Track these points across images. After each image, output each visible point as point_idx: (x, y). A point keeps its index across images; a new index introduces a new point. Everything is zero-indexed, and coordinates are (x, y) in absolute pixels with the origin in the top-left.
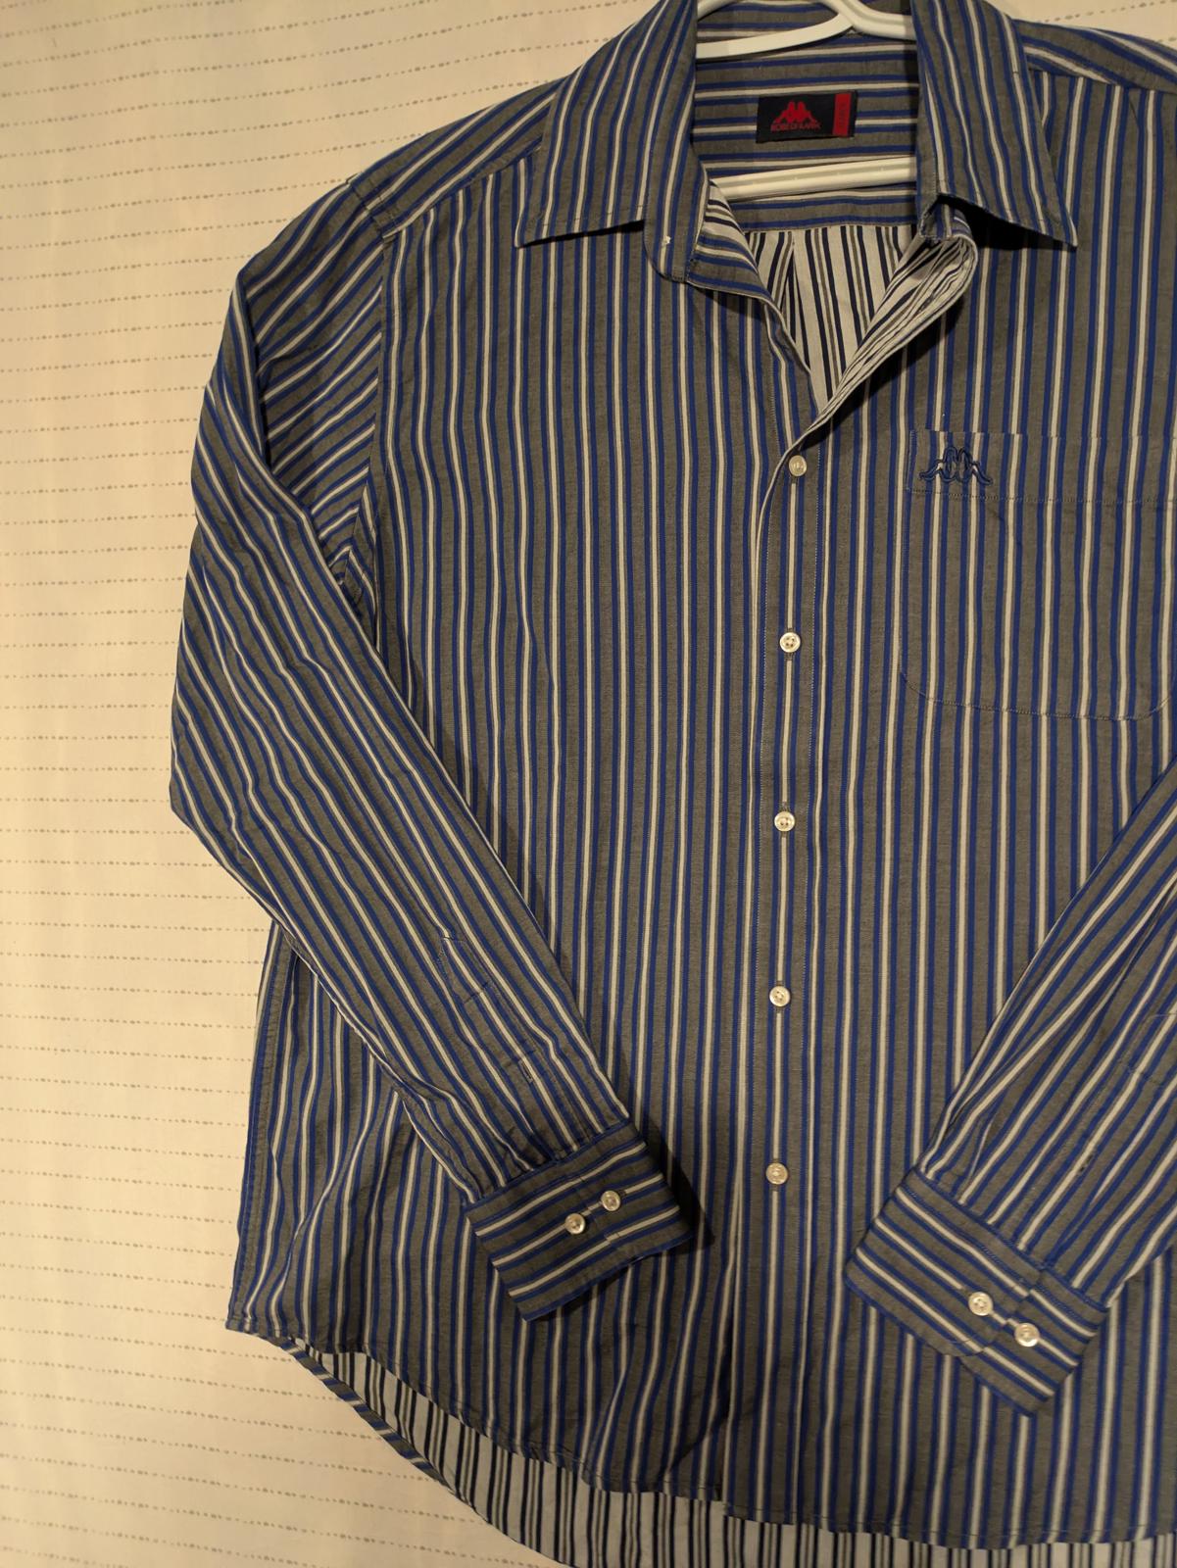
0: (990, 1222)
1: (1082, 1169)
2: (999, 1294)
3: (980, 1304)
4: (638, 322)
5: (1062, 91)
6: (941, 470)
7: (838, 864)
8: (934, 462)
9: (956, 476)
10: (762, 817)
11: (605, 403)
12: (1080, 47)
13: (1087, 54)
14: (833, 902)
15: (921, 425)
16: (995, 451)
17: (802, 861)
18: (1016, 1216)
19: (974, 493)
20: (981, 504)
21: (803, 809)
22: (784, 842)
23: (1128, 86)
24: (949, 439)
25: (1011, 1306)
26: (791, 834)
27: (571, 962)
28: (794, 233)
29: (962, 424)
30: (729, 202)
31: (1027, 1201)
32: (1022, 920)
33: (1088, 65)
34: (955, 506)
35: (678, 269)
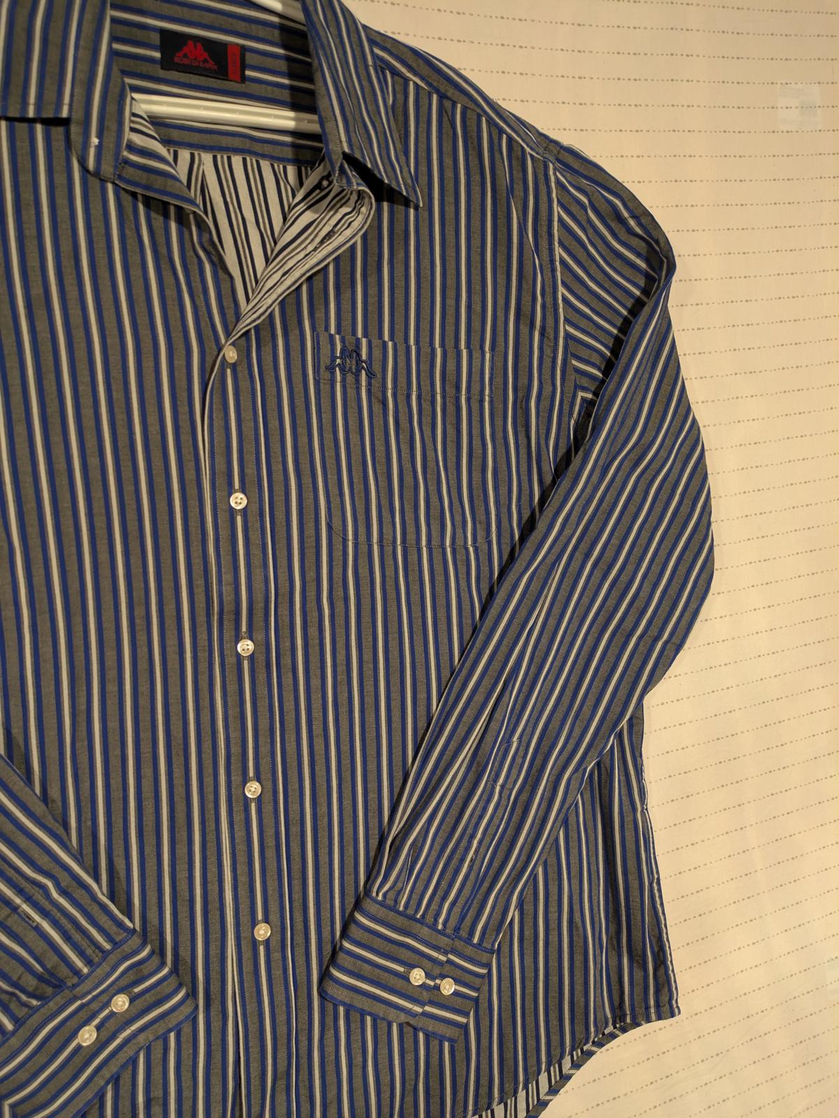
0: (418, 917)
1: (472, 860)
2: (429, 964)
3: (418, 977)
4: (67, 211)
5: (399, 88)
6: (339, 364)
7: (290, 675)
8: (333, 358)
9: (350, 369)
10: (227, 646)
11: (40, 283)
12: (411, 59)
13: (414, 65)
14: (289, 705)
15: (321, 329)
16: (377, 353)
17: (262, 676)
18: (434, 906)
19: (364, 383)
20: (369, 392)
21: (260, 636)
22: (246, 664)
23: (442, 97)
24: (343, 340)
25: (437, 971)
26: (252, 658)
27: (60, 804)
28: (203, 155)
29: (350, 331)
30: (149, 117)
31: (440, 893)
32: (422, 696)
33: (415, 74)
34: (351, 392)
35: (108, 169)
